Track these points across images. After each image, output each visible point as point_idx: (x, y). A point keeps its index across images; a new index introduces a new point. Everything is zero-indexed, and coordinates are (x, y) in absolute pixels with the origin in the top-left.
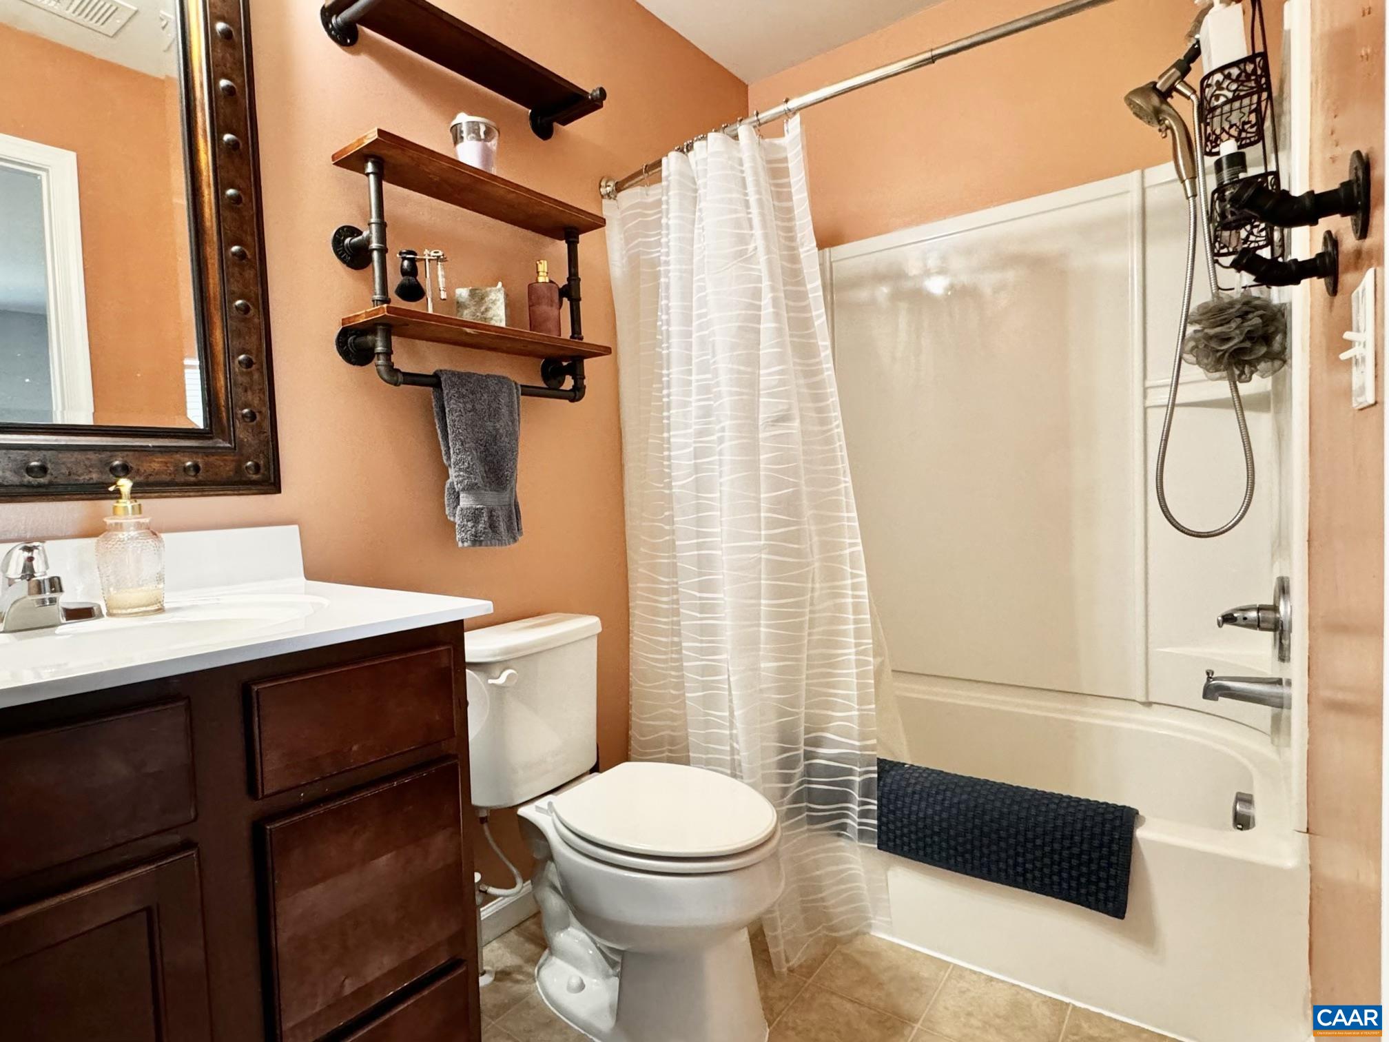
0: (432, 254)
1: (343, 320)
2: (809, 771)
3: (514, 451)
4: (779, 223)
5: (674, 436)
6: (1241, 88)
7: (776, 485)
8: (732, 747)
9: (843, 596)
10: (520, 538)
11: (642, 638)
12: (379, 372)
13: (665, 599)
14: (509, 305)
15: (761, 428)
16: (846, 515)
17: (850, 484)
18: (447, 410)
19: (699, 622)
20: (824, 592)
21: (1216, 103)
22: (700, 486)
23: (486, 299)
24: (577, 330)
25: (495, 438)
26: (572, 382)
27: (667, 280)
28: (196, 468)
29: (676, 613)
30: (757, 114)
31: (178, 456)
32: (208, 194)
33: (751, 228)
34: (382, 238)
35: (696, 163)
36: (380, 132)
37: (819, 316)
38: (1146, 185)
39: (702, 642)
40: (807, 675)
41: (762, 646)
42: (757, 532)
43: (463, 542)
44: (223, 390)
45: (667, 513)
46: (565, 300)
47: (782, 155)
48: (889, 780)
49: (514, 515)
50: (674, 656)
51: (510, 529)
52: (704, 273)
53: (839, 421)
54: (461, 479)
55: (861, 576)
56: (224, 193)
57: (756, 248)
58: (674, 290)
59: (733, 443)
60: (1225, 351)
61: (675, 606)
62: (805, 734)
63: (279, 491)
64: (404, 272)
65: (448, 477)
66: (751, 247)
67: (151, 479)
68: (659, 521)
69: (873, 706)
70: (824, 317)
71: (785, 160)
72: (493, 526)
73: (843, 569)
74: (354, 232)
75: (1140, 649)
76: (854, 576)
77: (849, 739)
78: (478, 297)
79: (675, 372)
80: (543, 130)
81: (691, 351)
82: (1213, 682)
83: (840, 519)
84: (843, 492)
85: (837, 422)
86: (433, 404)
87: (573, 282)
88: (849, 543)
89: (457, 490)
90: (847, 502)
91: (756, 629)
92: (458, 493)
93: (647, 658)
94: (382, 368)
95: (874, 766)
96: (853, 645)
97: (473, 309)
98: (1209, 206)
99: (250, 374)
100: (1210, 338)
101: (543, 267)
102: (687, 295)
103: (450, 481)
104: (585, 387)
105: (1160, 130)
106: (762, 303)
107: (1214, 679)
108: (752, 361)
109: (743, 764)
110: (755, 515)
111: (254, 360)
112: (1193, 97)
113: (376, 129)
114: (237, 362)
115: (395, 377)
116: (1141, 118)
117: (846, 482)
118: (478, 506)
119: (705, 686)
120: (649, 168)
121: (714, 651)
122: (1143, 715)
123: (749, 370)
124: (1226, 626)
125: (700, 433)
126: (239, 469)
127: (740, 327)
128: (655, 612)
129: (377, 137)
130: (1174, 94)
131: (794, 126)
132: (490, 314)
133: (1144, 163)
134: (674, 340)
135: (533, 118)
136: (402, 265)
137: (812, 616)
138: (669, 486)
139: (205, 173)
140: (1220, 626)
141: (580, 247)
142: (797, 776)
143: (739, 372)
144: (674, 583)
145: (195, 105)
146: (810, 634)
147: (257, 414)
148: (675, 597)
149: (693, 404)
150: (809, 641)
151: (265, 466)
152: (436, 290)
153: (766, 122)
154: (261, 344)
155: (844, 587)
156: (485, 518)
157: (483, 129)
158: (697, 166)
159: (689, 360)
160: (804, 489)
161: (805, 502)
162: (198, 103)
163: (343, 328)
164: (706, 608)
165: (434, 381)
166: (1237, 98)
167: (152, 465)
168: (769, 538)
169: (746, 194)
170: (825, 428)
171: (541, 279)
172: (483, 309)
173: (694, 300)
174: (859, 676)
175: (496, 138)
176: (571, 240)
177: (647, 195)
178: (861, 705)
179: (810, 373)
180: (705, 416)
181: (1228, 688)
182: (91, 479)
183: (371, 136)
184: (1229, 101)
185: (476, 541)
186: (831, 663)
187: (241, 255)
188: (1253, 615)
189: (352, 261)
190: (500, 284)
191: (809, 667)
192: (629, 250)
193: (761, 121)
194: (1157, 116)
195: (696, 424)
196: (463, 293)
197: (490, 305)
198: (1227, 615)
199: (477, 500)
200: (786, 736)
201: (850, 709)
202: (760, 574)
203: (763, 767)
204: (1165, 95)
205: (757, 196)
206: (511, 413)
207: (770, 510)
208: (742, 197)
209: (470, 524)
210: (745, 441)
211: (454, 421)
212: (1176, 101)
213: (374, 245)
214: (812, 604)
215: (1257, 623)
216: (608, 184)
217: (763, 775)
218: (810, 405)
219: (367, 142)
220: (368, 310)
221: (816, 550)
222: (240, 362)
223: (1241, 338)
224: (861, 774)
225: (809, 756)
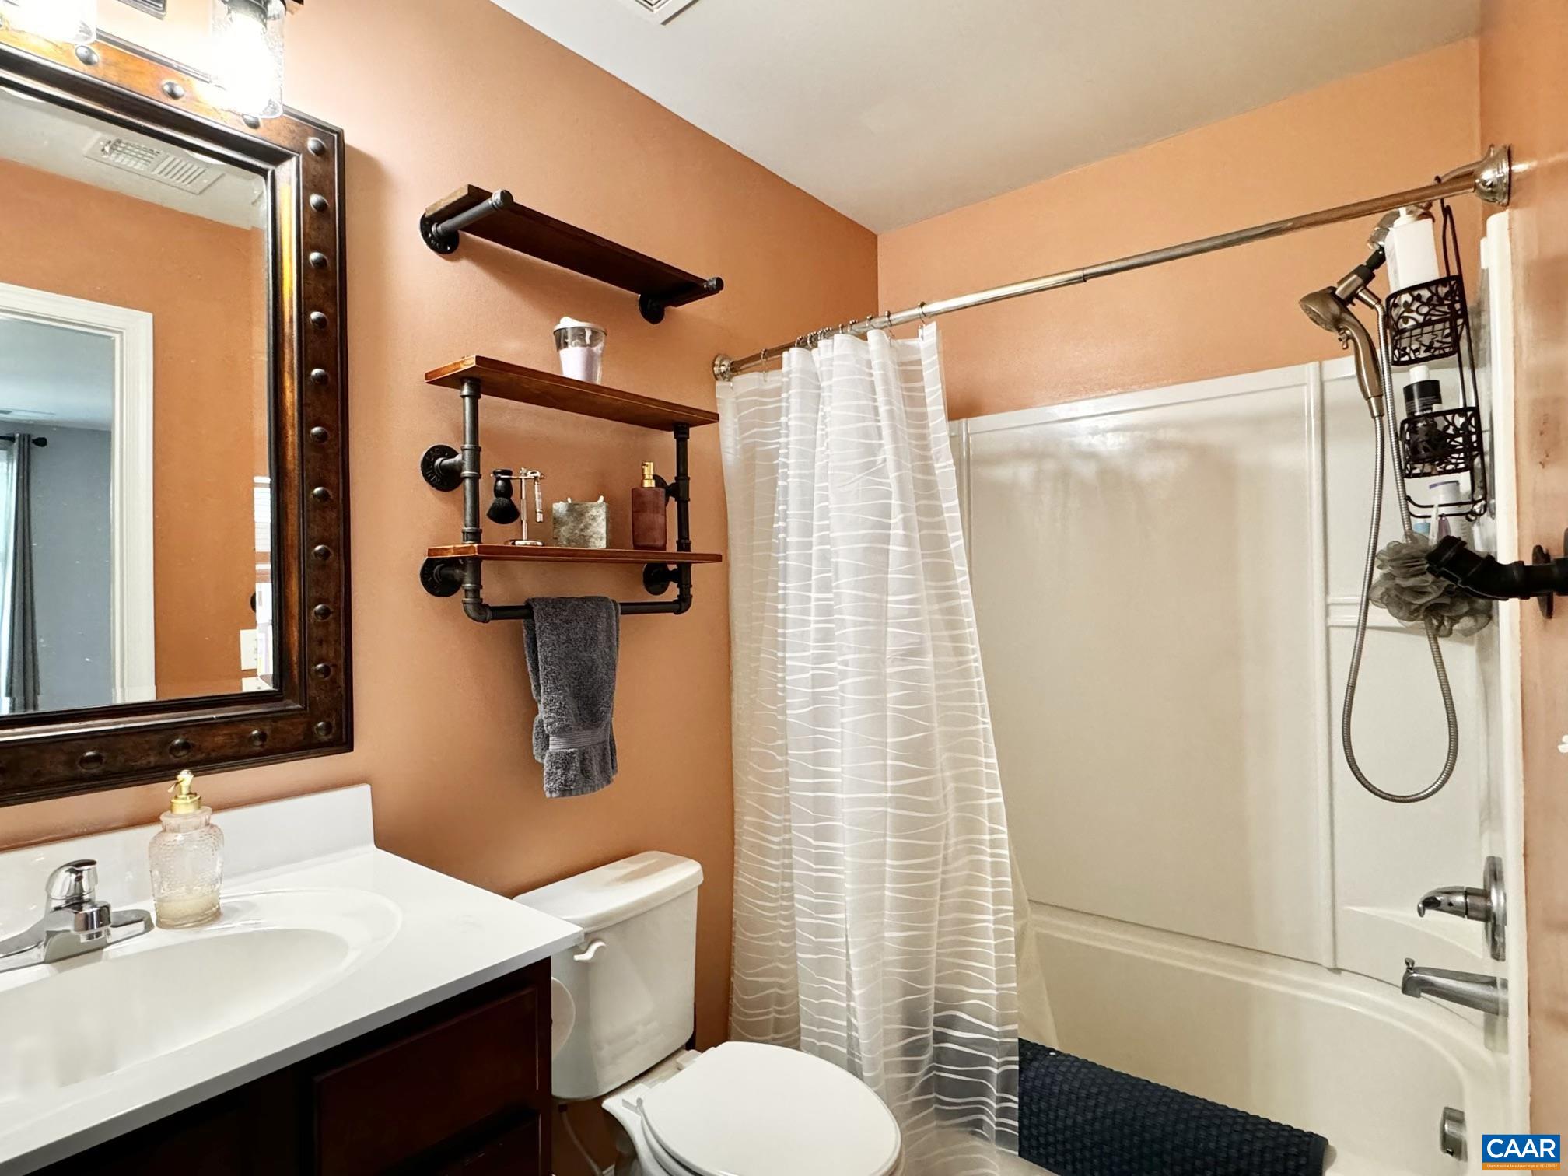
0: (529, 473)
1: (429, 550)
2: (940, 1056)
3: (611, 682)
4: (912, 431)
5: (791, 658)
6: (1432, 312)
7: (906, 728)
8: (849, 1021)
9: (981, 852)
10: (614, 777)
11: (750, 880)
12: (466, 610)
13: (776, 839)
14: (611, 520)
15: (888, 662)
16: (984, 760)
17: (989, 726)
18: (539, 644)
19: (814, 874)
20: (959, 847)
21: (1404, 326)
22: (820, 718)
23: (587, 515)
24: (685, 535)
25: (591, 670)
26: (677, 592)
27: (785, 484)
28: (262, 736)
29: (788, 854)
30: (889, 316)
31: (243, 726)
32: (292, 435)
33: (880, 437)
34: (476, 465)
35: (821, 362)
36: (478, 358)
37: (956, 539)
38: (1325, 378)
39: (817, 897)
40: (938, 944)
41: (887, 912)
42: (883, 783)
43: (551, 792)
44: (297, 644)
45: (780, 742)
46: (672, 499)
47: (915, 357)
48: (1032, 1074)
49: (608, 752)
50: (785, 903)
51: (604, 770)
52: (827, 481)
53: (978, 655)
54: (551, 720)
55: (1002, 832)
56: (308, 432)
57: (885, 460)
58: (793, 498)
59: (858, 679)
60: (1421, 606)
61: (787, 847)
62: (935, 1013)
63: (351, 749)
64: (497, 493)
65: (537, 713)
66: (880, 458)
67: (213, 754)
68: (772, 748)
69: (1014, 985)
70: (961, 541)
71: (919, 362)
72: (584, 771)
73: (982, 822)
74: (446, 452)
75: (1326, 903)
76: (992, 831)
77: (988, 1023)
78: (577, 512)
79: (792, 586)
80: (653, 312)
81: (811, 564)
82: (1415, 975)
83: (977, 764)
84: (981, 733)
85: (975, 656)
86: (524, 635)
87: (681, 482)
88: (988, 793)
89: (547, 732)
90: (985, 746)
91: (877, 893)
92: (548, 736)
93: (751, 903)
94: (470, 607)
95: (1015, 1056)
96: (991, 911)
97: (571, 525)
98: (1399, 430)
99: (326, 625)
100: (1402, 590)
101: (649, 470)
102: (807, 504)
103: (538, 717)
104: (692, 596)
105: (1340, 340)
106: (892, 521)
107: (1417, 970)
108: (880, 586)
109: (861, 1041)
110: (882, 762)
111: (332, 610)
112: (1378, 307)
113: (474, 356)
114: (313, 614)
115: (483, 612)
116: (1318, 324)
117: (985, 723)
118: (569, 751)
119: (819, 948)
120: (768, 353)
121: (831, 909)
122: (1332, 983)
123: (875, 596)
124: (1430, 913)
125: (820, 659)
126: (309, 731)
127: (866, 549)
128: (762, 850)
129: (474, 364)
130: (1355, 301)
131: (930, 332)
132: (589, 532)
133: (1321, 357)
134: (792, 552)
135: (642, 303)
136: (496, 486)
137: (944, 876)
138: (783, 711)
139: (290, 413)
140: (1421, 913)
141: (691, 442)
142: (925, 1063)
143: (865, 599)
144: (786, 820)
145: (283, 340)
146: (942, 898)
147: (332, 669)
148: (787, 836)
149: (813, 626)
150: (941, 905)
151: (337, 724)
152: (532, 514)
153: (898, 324)
154: (339, 591)
155: (981, 842)
156: (576, 763)
157: (588, 333)
158: (821, 366)
159: (807, 574)
160: (938, 729)
161: (938, 746)
162: (287, 339)
163: (428, 560)
164: (825, 858)
165: (523, 611)
166: (1426, 323)
167: (216, 739)
168: (896, 789)
169: (875, 400)
170: (961, 659)
171: (647, 484)
172: (582, 526)
173: (815, 508)
174: (998, 949)
175: (603, 339)
176: (681, 436)
177: (765, 381)
178: (1002, 983)
179: (946, 596)
180: (824, 640)
181: (1432, 984)
182: (149, 762)
183: (469, 362)
184: (1419, 325)
185: (566, 791)
186: (965, 929)
187: (323, 496)
188: (1459, 899)
189: (442, 482)
190: (602, 498)
191: (940, 935)
192: (744, 439)
193: (893, 323)
194: (1337, 324)
195: (815, 648)
196: (560, 507)
197: (590, 522)
198: (1428, 899)
199: (570, 742)
200: (912, 1016)
201: (988, 986)
202: (885, 829)
203: (886, 1054)
204: (1344, 303)
205: (888, 408)
206: (609, 639)
207: (897, 758)
208: (871, 403)
209: (560, 771)
210: (870, 678)
211: (546, 657)
212: (1357, 309)
213: (467, 472)
214: (945, 863)
215: (1464, 911)
216: (723, 363)
217: (885, 1064)
218: (946, 633)
219: (464, 368)
220: (457, 546)
221: (951, 799)
222: (316, 613)
223: (1440, 593)
224: (999, 1066)
225: (939, 1038)
